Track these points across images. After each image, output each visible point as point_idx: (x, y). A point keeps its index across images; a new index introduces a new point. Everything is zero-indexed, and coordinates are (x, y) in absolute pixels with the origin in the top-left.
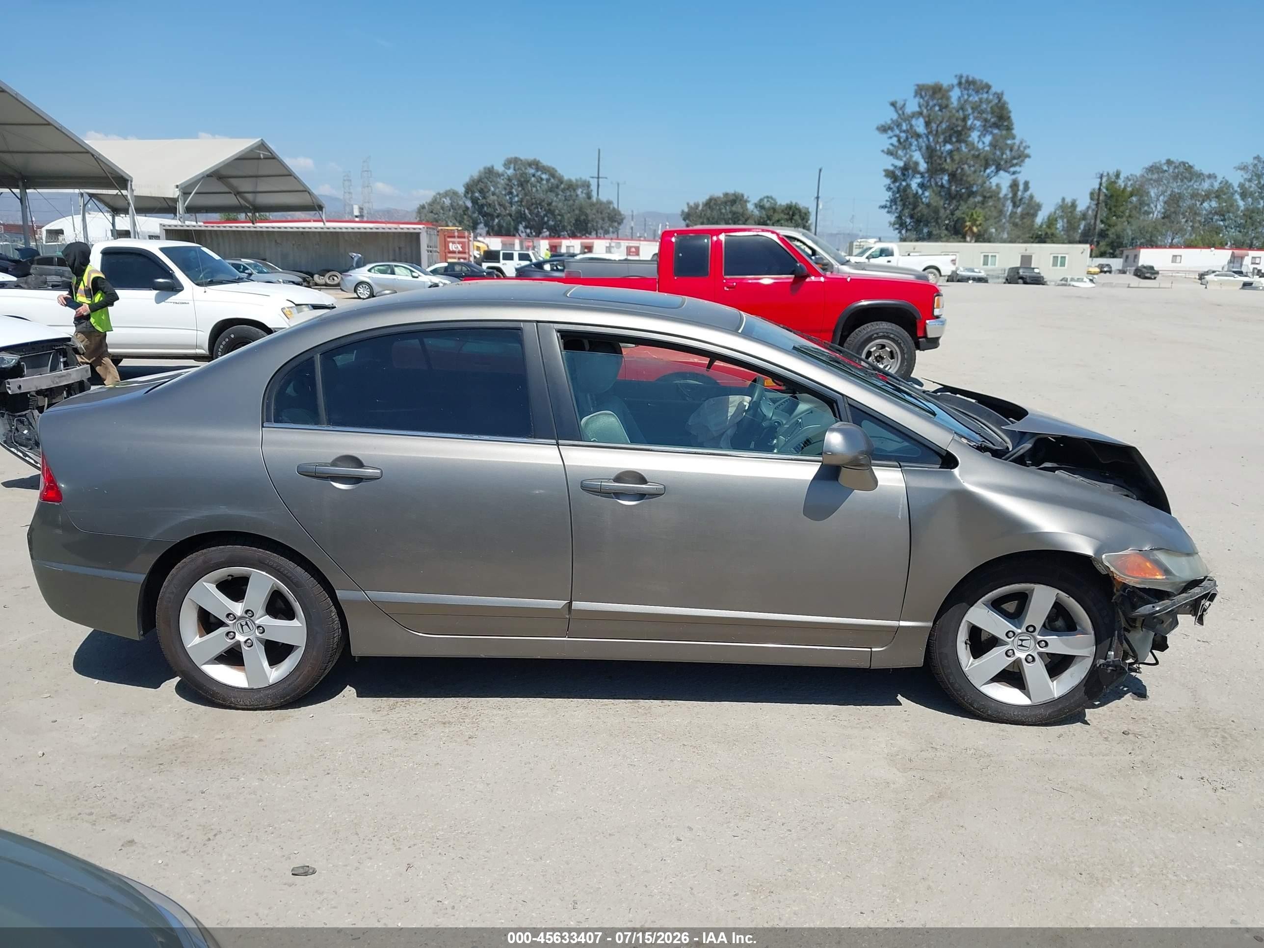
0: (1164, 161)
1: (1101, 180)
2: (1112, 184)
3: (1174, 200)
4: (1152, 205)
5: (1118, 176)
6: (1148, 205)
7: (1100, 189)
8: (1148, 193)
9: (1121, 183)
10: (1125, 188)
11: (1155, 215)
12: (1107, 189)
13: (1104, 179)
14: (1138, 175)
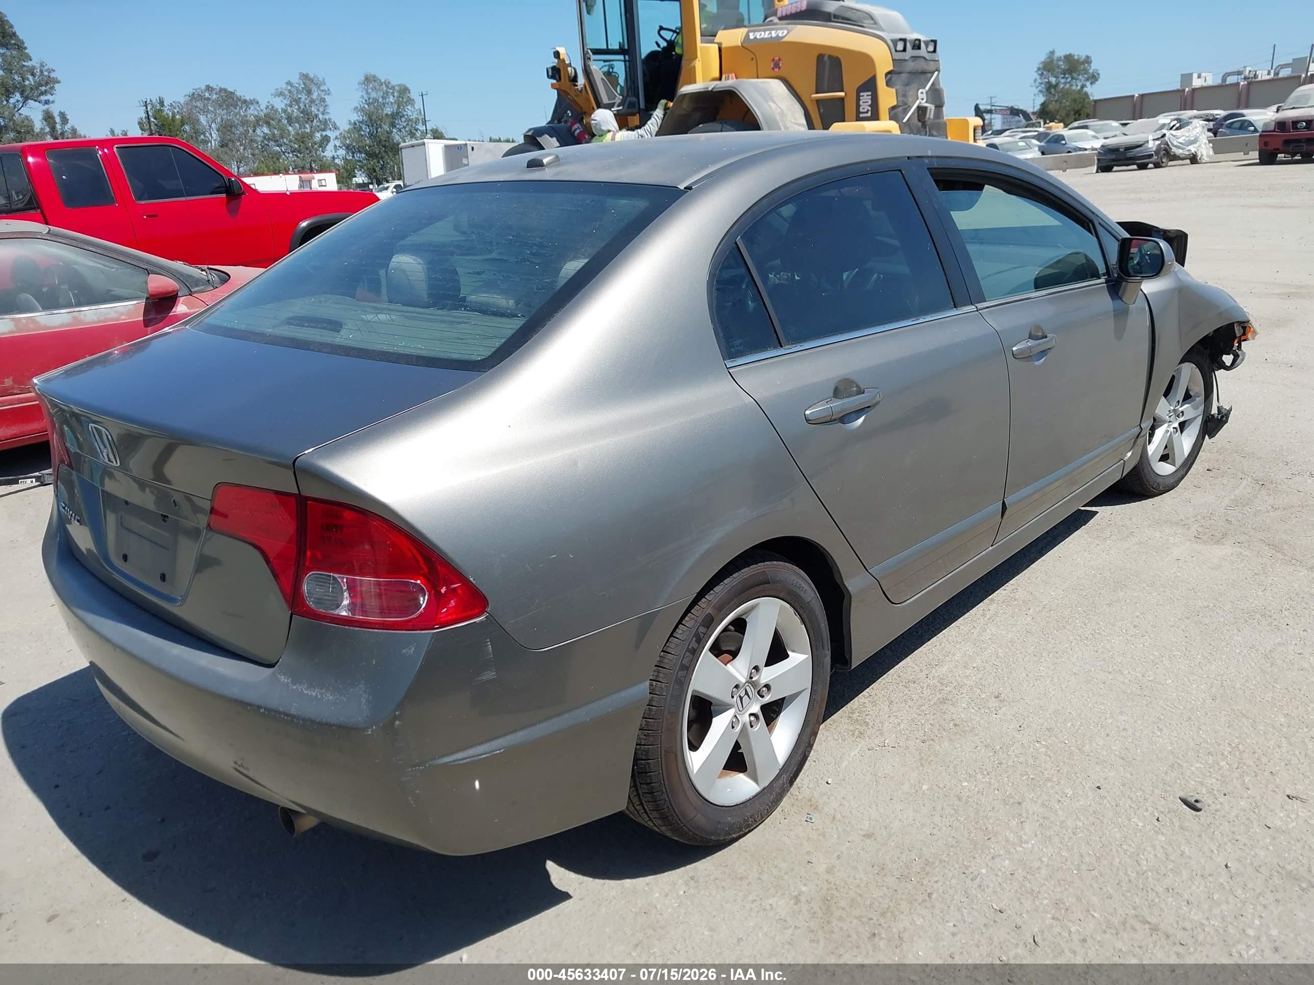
0: (203, 87)
1: (147, 108)
2: (158, 113)
3: (226, 128)
4: (208, 135)
5: (162, 103)
6: (204, 133)
7: (148, 117)
8: (198, 120)
9: (167, 111)
10: (174, 116)
11: (213, 144)
12: (155, 118)
13: (149, 107)
14: (182, 102)
